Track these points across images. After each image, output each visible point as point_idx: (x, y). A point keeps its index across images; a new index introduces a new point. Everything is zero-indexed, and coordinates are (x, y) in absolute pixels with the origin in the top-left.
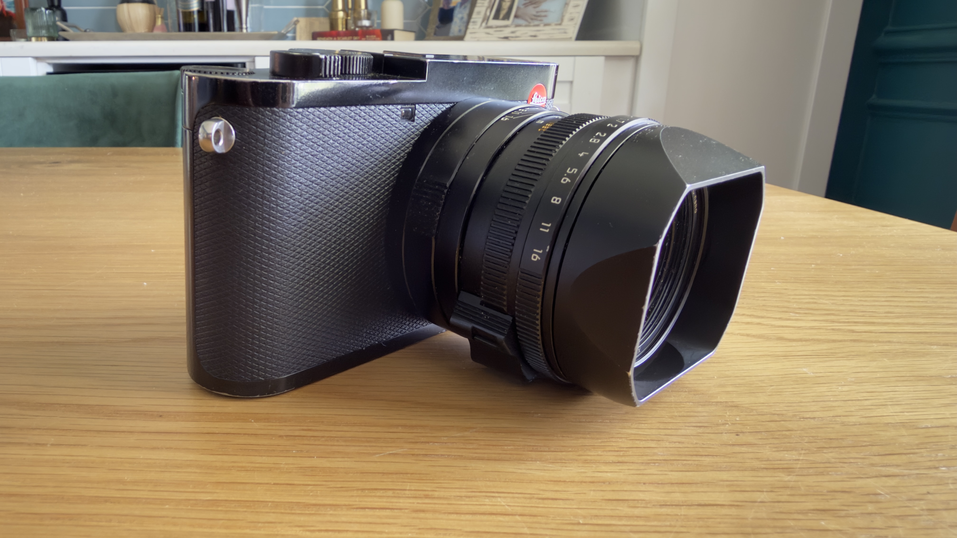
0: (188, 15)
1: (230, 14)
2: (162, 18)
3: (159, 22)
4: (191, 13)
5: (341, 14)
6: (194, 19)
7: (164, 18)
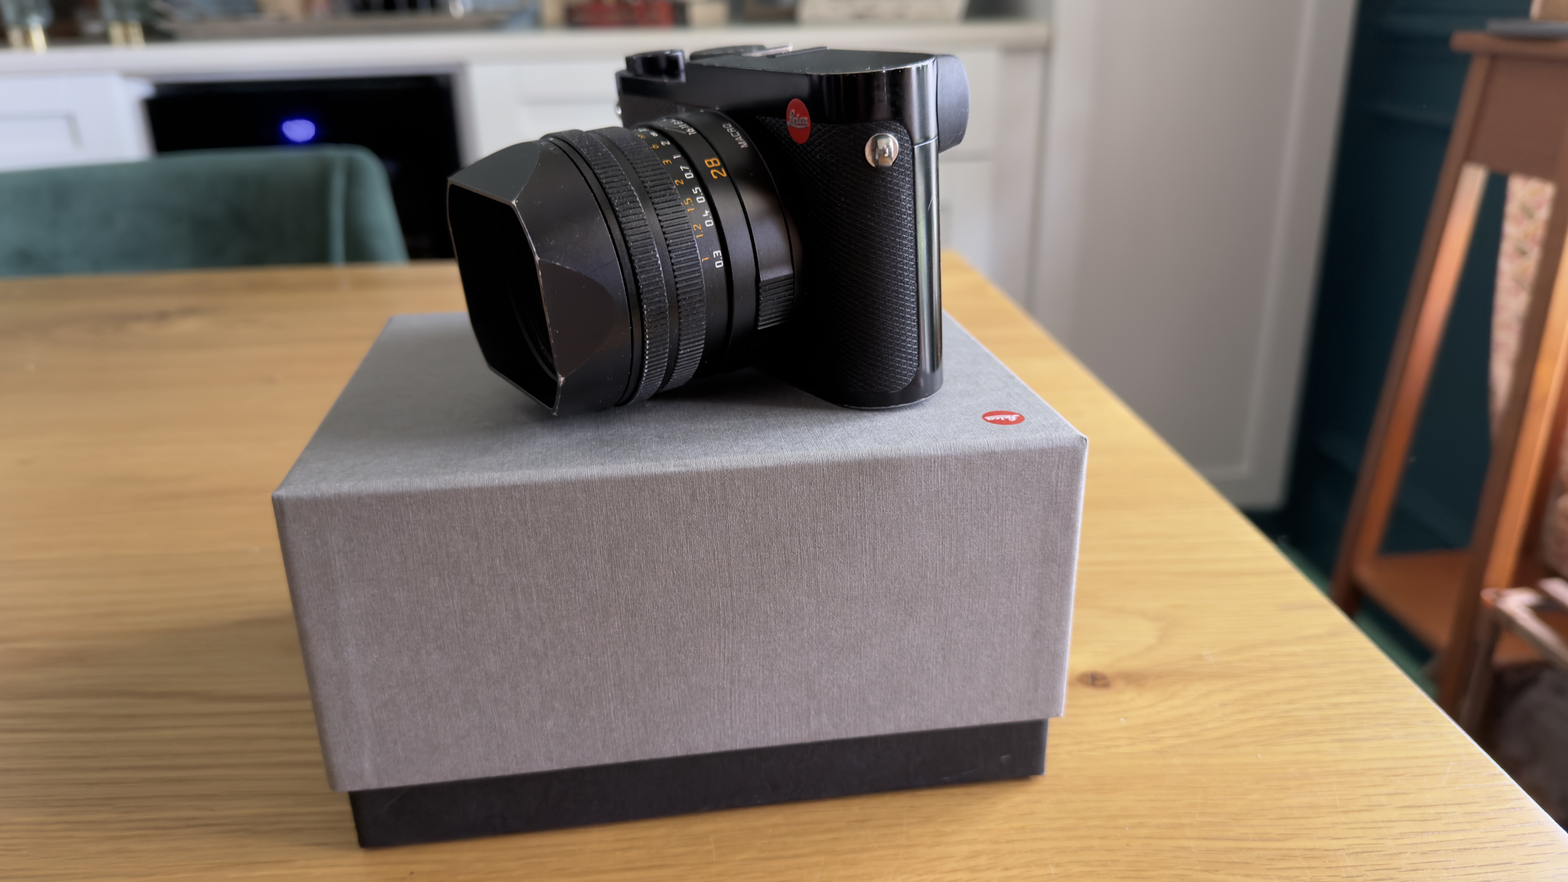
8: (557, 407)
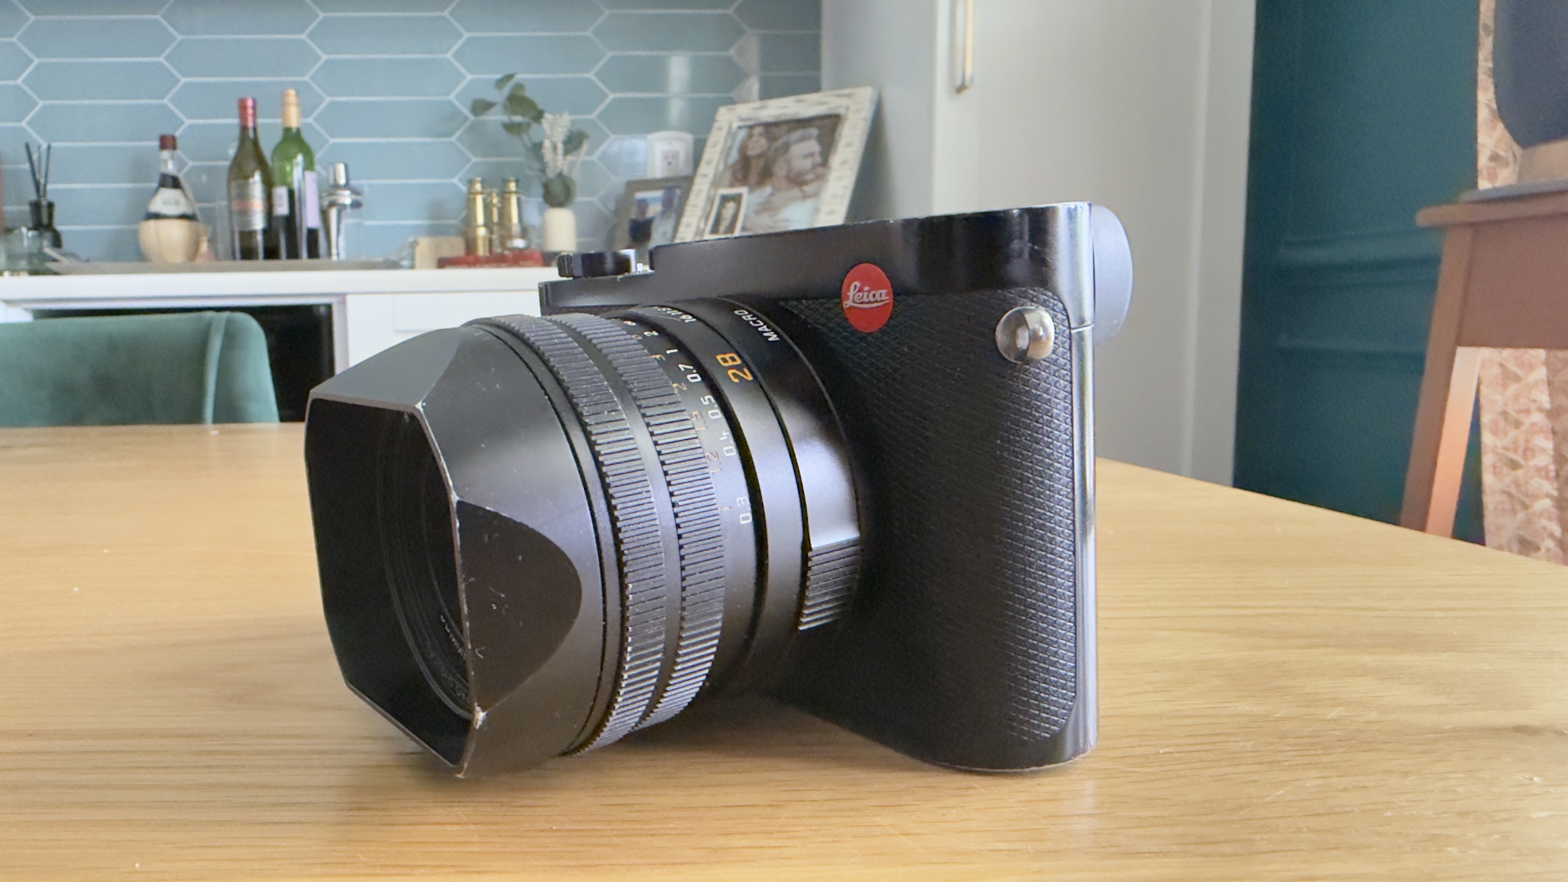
0: (247, 235)
1: (312, 234)
2: (210, 241)
3: (204, 247)
4: (252, 234)
5: (482, 232)
6: (256, 241)
7: (212, 241)
8: (466, 765)
